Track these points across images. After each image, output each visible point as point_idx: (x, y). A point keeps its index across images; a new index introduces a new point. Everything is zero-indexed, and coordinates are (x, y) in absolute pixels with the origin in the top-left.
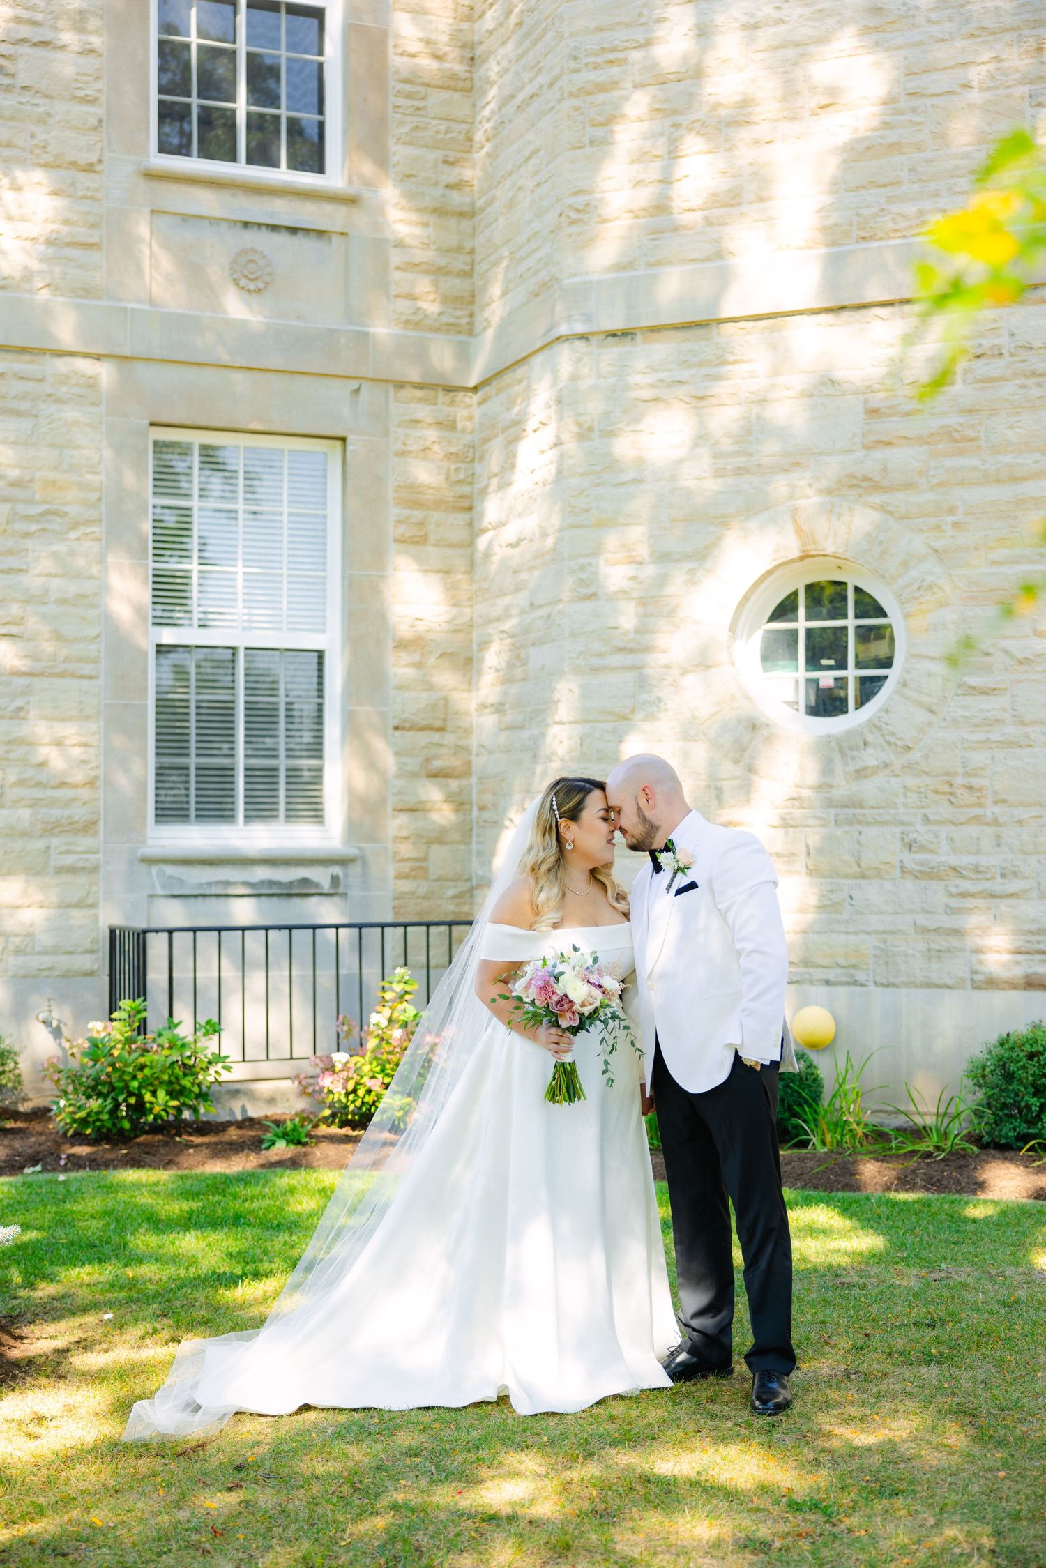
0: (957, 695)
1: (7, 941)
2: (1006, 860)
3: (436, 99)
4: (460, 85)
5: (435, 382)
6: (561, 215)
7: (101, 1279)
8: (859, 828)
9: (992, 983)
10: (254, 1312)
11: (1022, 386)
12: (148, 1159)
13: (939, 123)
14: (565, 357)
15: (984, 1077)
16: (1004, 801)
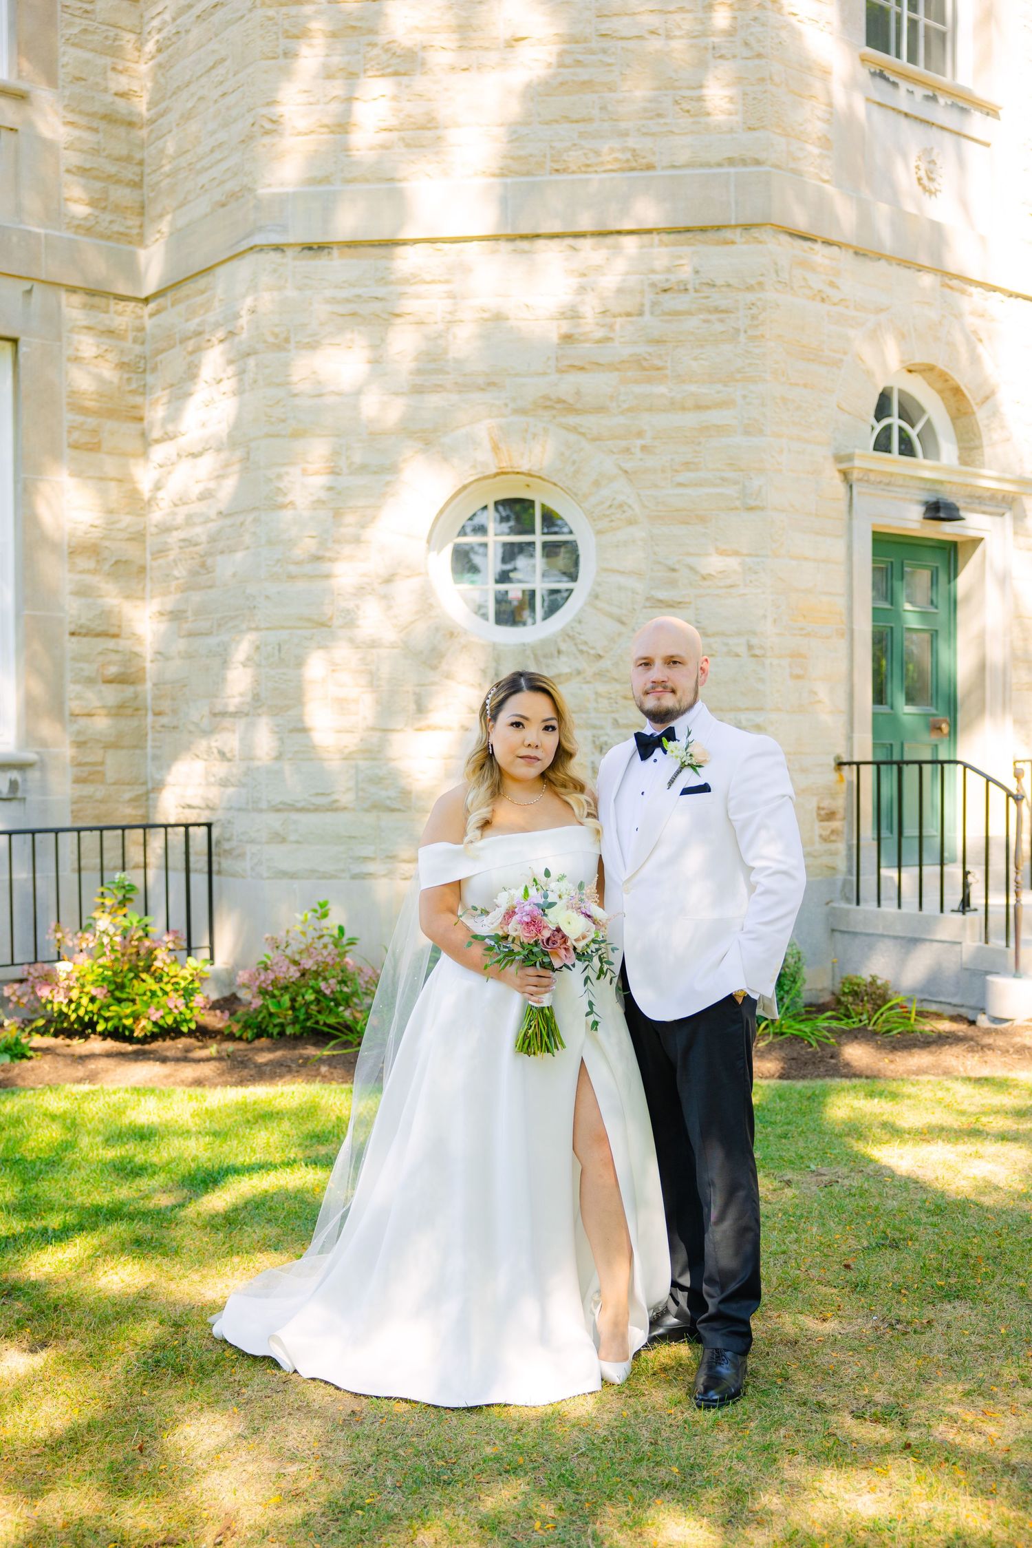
0: (645, 607)
3: (104, 4)
5: (107, 290)
6: (253, 125)
11: (706, 321)
13: (628, 66)
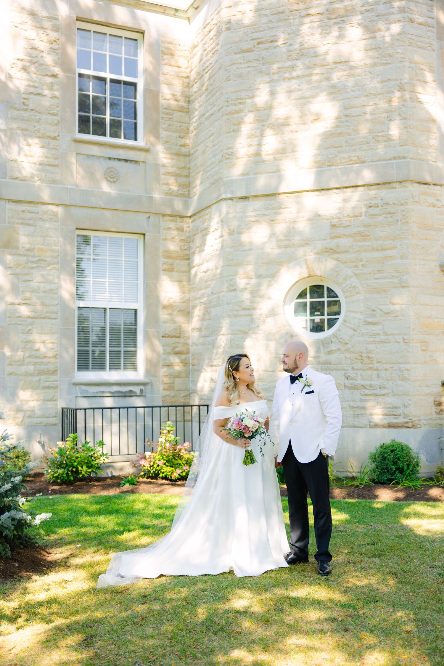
0: (364, 325)
1: (25, 413)
2: (381, 382)
3: (177, 114)
4: (185, 110)
5: (176, 214)
6: (222, 156)
7: (73, 532)
8: (330, 371)
9: (376, 426)
10: (131, 543)
11: (386, 217)
12: (80, 490)
13: (356, 126)
14: (224, 207)
15: (375, 459)
16: (380, 362)
